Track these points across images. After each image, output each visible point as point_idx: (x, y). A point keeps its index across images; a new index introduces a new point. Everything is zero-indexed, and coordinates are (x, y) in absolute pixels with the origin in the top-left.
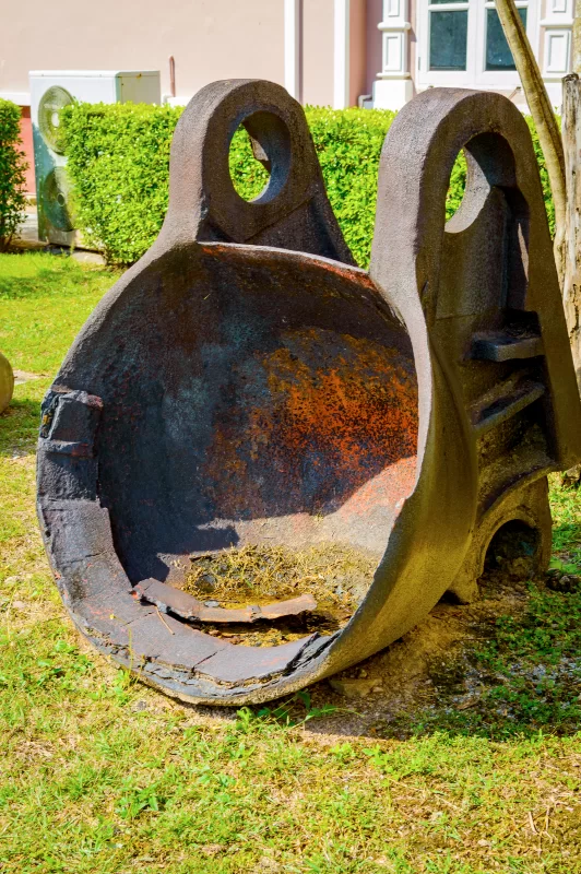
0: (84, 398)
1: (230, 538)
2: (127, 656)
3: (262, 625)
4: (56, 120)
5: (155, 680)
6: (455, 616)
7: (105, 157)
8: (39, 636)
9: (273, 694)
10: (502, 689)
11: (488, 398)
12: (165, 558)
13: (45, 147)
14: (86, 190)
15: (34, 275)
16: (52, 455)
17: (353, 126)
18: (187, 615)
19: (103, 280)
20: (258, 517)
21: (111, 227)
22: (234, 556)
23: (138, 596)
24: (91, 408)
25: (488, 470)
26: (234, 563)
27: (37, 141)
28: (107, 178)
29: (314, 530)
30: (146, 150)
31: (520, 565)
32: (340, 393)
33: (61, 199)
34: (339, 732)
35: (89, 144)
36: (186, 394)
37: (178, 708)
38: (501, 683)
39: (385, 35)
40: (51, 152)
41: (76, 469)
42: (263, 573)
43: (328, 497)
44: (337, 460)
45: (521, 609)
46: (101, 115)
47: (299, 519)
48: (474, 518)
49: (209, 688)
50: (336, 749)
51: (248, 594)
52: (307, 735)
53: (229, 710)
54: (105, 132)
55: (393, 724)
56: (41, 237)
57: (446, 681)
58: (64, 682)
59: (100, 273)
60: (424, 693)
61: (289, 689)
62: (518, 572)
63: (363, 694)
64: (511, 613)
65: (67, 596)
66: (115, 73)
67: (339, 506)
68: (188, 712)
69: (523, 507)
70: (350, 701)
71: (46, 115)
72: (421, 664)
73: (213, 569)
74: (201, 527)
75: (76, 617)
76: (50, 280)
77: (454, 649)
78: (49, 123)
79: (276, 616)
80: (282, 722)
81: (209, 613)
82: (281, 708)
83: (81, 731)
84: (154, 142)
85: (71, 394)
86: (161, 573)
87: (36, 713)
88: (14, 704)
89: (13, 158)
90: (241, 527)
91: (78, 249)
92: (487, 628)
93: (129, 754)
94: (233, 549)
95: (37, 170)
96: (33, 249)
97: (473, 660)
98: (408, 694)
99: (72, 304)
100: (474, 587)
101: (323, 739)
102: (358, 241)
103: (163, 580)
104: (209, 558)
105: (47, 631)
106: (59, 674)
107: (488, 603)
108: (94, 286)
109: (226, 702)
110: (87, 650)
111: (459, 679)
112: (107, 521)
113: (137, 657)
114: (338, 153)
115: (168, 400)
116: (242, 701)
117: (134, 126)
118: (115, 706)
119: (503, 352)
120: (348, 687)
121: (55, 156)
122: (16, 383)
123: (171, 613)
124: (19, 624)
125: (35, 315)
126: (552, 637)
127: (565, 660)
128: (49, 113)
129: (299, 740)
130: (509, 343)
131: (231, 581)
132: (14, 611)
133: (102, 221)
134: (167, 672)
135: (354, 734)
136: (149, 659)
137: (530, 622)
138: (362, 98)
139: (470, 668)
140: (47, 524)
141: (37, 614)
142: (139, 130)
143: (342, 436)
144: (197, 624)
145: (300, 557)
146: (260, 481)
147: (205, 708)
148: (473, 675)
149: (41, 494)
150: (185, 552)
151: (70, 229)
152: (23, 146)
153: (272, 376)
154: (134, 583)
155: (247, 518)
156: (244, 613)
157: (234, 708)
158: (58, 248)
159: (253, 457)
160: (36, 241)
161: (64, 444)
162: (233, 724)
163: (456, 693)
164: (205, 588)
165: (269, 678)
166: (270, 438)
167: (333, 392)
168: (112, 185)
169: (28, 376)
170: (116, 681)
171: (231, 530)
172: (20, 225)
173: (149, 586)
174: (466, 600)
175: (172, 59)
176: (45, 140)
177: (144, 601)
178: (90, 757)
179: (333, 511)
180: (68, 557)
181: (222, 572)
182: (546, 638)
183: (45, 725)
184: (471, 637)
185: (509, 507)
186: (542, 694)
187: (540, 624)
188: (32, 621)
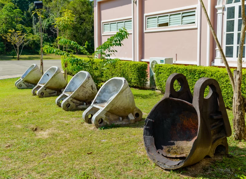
0: (151, 120)
1: (173, 144)
2: (155, 161)
3: (177, 158)
4: (154, 66)
5: (159, 165)
6: (209, 160)
7: (162, 74)
8: (142, 157)
9: (176, 168)
10: (214, 172)
11: (214, 124)
12: (163, 146)
13: (152, 71)
14: (158, 79)
15: (148, 94)
16: (146, 129)
17: (206, 70)
18: (165, 155)
19: (160, 96)
20: (178, 141)
21: (162, 86)
22: (174, 147)
23: (157, 152)
24: (152, 122)
25: (215, 136)
26: (174, 148)
27: (150, 70)
28: (162, 78)
29: (187, 144)
30: (169, 73)
31: (222, 152)
32: (192, 122)
33: (154, 80)
34: (186, 175)
35: (159, 71)
36: (167, 120)
37: (162, 169)
38: (214, 171)
39: (217, 51)
40: (153, 72)
41: (149, 131)
42: (178, 150)
43: (190, 138)
44: (191, 132)
45: (221, 160)
46: (162, 66)
47: (185, 142)
48: (211, 143)
49: (167, 167)
50: (185, 178)
51: (176, 153)
52: (181, 175)
53: (169, 170)
54: (162, 70)
55: (195, 175)
56: (150, 87)
57: (205, 170)
58: (145, 164)
59: (160, 94)
60: (201, 171)
61: (178, 167)
62: (222, 154)
63: (191, 170)
64: (219, 160)
65: (147, 151)
66: (165, 58)
67: (192, 140)
68: (164, 170)
69: (222, 143)
70: (189, 171)
71: (152, 65)
72: (201, 167)
73: (170, 149)
74: (169, 142)
75: (148, 154)
76: (151, 95)
77: (208, 165)
78: (153, 67)
79: (179, 157)
80: (177, 173)
81: (169, 155)
82: (177, 171)
83: (147, 171)
84: (171, 72)
85: (149, 120)
86: (162, 149)
87: (141, 168)
88: (138, 166)
89: (146, 73)
90: (175, 142)
91: (157, 89)
92: (214, 162)
93: (154, 175)
94: (174, 146)
95: (150, 75)
96: (149, 89)
97: (211, 167)
98: (199, 171)
99: (154, 100)
100: (213, 155)
101: (183, 176)
102: (207, 91)
103: (162, 150)
104: (170, 147)
105: (144, 156)
106: (145, 163)
107: (215, 158)
108: (159, 97)
109: (169, 169)
110: (149, 160)
111: (208, 170)
112: (154, 140)
113: (156, 161)
114: (204, 75)
115: (164, 121)
116: (171, 169)
117: (167, 69)
118: (153, 168)
119: (215, 117)
120: (189, 169)
121: (153, 73)
122: (143, 115)
123: (162, 155)
124: (140, 155)
125: (148, 102)
126: (225, 165)
127: (227, 169)
128: (153, 65)
129: (180, 176)
130: (216, 116)
131: (173, 151)
132: (139, 153)
133: (161, 85)
134: (161, 164)
135: (188, 176)
136: (158, 162)
137: (222, 162)
138: (212, 62)
139: (210, 168)
140: (145, 140)
141: (142, 154)
142: (168, 70)
143: (192, 129)
144: (166, 157)
145: (185, 148)
146: (179, 135)
147: (166, 170)
148: (210, 169)
149: (144, 135)
150: (166, 146)
151: (155, 86)
152: (148, 71)
153: (181, 118)
154: (157, 150)
155: (177, 141)
156: (174, 156)
157: (170, 170)
158: (153, 89)
159: (178, 131)
160: (149, 87)
161: (148, 127)
162: (170, 172)
163: (206, 172)
164: (169, 151)
165: (175, 165)
166: (181, 128)
167: (190, 121)
168: (163, 79)
169: (145, 114)
170: (153, 165)
171: (174, 143)
172: (146, 85)
173: (160, 150)
174: (211, 157)
175: (176, 54)
176: (152, 70)
177: (158, 153)
178: (148, 175)
179: (191, 141)
180: (148, 145)
181: (172, 149)
182: (224, 165)
183: (142, 170)
184: (211, 163)
185: (219, 142)
186: (221, 173)
187: (224, 162)
188: (142, 155)
